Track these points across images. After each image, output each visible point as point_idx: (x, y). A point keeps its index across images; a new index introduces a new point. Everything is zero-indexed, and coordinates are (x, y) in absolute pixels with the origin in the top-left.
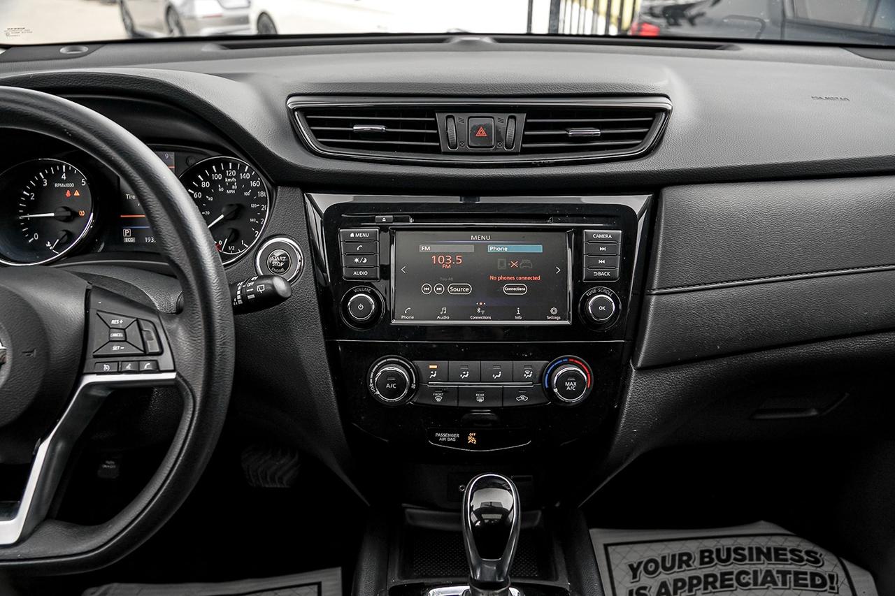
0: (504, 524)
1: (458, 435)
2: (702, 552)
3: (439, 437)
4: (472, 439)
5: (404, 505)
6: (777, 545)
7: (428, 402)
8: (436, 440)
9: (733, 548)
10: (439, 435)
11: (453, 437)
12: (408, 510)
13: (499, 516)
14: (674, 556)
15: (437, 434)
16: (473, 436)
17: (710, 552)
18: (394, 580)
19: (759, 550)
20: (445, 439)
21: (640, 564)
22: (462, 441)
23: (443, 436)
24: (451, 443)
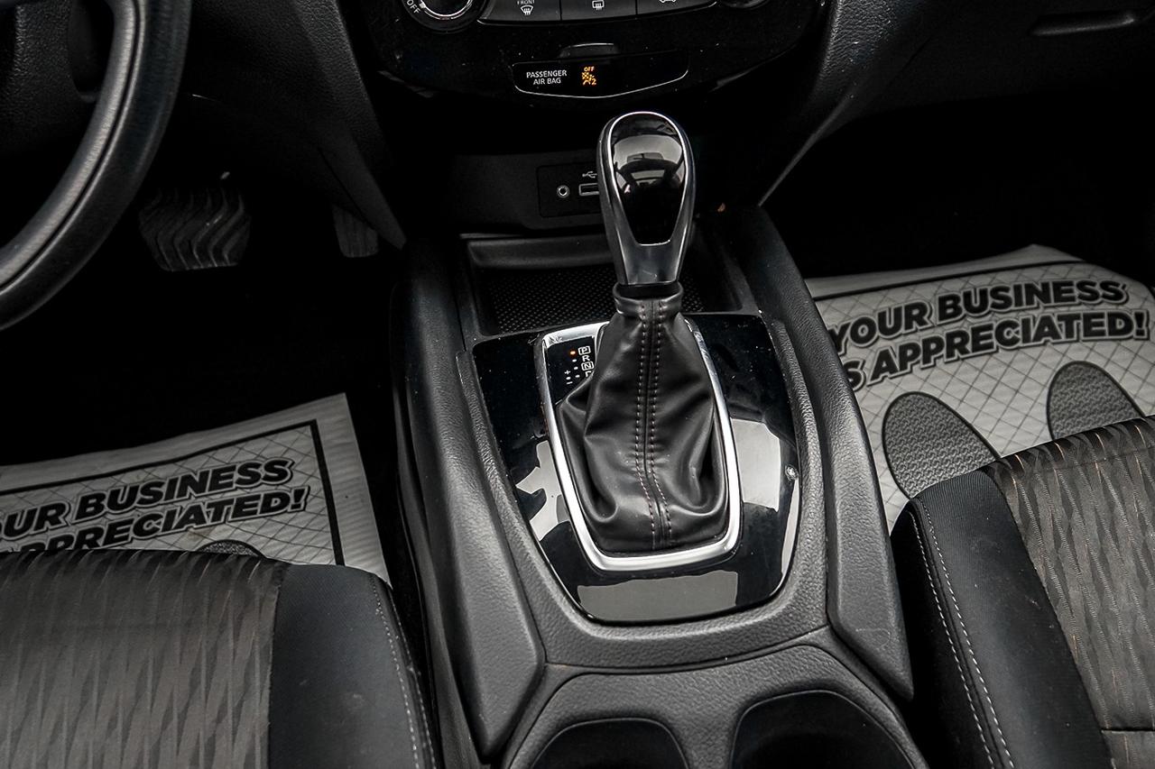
0: (668, 187)
1: (564, 73)
2: (942, 300)
3: (534, 78)
4: (588, 77)
5: (465, 236)
6: (1057, 279)
7: (510, 17)
8: (528, 84)
9: (989, 289)
10: (533, 75)
11: (556, 76)
12: (473, 244)
13: (660, 173)
14: (898, 311)
15: (528, 74)
16: (590, 72)
17: (955, 298)
18: (476, 337)
19: (1031, 289)
20: (543, 81)
21: (844, 328)
22: (572, 82)
23: (539, 77)
24: (552, 88)
